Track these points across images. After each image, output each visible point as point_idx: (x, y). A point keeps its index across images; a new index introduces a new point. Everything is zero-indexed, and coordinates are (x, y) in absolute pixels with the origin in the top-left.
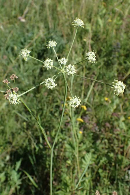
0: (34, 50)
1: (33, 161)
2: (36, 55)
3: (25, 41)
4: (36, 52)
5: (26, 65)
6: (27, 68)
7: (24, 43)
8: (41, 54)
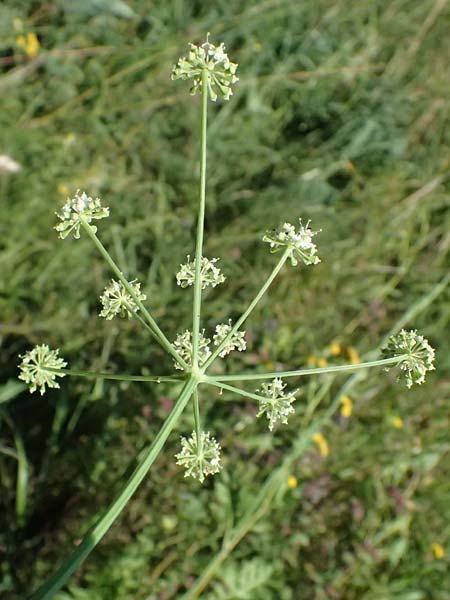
0: (295, 97)
1: (65, 425)
2: (289, 117)
3: (294, 50)
4: (296, 107)
5: (238, 119)
6: (231, 130)
7: (285, 54)
8: (304, 126)
